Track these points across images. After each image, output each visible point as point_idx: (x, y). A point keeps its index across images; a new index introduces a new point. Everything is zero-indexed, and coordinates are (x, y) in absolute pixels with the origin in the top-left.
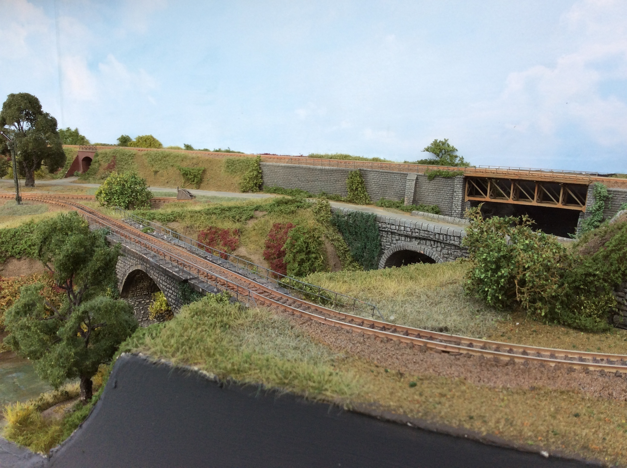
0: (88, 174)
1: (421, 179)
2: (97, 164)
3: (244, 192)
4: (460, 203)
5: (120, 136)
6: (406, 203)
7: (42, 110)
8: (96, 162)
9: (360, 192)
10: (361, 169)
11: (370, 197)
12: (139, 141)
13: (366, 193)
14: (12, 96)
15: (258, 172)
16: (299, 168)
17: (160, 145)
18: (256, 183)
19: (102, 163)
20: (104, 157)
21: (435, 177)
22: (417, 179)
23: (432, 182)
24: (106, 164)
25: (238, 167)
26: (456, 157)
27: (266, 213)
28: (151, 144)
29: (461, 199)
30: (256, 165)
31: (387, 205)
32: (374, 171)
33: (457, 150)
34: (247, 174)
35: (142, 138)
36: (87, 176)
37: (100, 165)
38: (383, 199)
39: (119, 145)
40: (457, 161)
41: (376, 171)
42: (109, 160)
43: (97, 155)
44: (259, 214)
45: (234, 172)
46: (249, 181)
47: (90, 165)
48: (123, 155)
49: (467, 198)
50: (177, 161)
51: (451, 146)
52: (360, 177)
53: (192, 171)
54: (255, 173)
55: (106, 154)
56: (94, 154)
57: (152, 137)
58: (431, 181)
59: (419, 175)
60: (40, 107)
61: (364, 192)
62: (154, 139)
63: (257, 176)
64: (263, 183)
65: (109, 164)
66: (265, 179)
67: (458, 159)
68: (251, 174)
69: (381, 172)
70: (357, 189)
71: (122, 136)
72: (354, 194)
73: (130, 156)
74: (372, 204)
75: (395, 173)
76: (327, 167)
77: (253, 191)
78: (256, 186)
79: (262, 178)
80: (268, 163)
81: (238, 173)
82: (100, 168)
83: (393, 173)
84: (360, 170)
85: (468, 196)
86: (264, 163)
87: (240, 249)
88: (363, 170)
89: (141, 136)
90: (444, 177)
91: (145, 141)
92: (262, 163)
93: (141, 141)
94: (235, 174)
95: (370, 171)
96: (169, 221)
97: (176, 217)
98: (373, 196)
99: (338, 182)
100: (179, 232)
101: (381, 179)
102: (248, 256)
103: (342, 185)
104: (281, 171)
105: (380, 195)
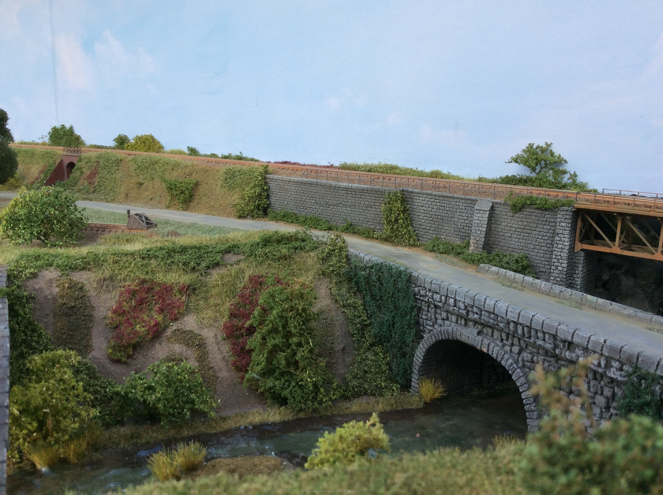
1: (499, 210)
2: (79, 172)
3: (240, 217)
4: (565, 254)
5: (116, 136)
6: (471, 248)
8: (78, 169)
9: (402, 227)
10: (405, 189)
11: (417, 235)
12: (137, 143)
13: (410, 228)
15: (263, 189)
16: (317, 184)
17: (161, 147)
18: (259, 205)
19: (85, 170)
20: (87, 162)
21: (523, 206)
22: (492, 208)
23: (517, 215)
24: (88, 173)
25: (239, 180)
26: (564, 172)
27: (242, 257)
28: (150, 146)
29: (567, 248)
30: (260, 178)
31: (441, 250)
32: (423, 194)
33: (566, 162)
34: (249, 191)
35: (140, 138)
37: (82, 173)
38: (437, 239)
39: (114, 148)
40: (566, 179)
41: (427, 194)
42: (91, 167)
43: (80, 160)
44: (231, 258)
45: (231, 188)
46: (249, 201)
47: (72, 172)
48: (108, 160)
49: (579, 246)
50: (166, 170)
51: (557, 154)
52: (402, 202)
53: (179, 185)
54: (258, 190)
55: (90, 159)
57: (152, 137)
58: (516, 213)
59: (497, 203)
61: (408, 226)
62: (154, 140)
63: (260, 195)
64: (269, 206)
65: (91, 172)
66: (273, 200)
67: (567, 176)
68: (252, 191)
69: (435, 195)
70: (396, 221)
71: (120, 135)
72: (392, 228)
74: (419, 246)
75: (457, 198)
76: (355, 185)
77: (253, 216)
78: (258, 209)
79: (268, 197)
80: (276, 176)
81: (237, 190)
82: (81, 177)
83: (454, 198)
84: (403, 191)
85: (581, 241)
86: (271, 176)
87: (186, 318)
88: (407, 191)
89: (140, 135)
90: (538, 209)
91: (144, 142)
92: (268, 176)
93: (139, 143)
94: (233, 191)
96: (74, 268)
97: (88, 263)
98: (421, 233)
99: (370, 209)
100: (87, 288)
101: (435, 207)
102: (197, 331)
103: (376, 213)
104: (293, 188)
105: (432, 232)
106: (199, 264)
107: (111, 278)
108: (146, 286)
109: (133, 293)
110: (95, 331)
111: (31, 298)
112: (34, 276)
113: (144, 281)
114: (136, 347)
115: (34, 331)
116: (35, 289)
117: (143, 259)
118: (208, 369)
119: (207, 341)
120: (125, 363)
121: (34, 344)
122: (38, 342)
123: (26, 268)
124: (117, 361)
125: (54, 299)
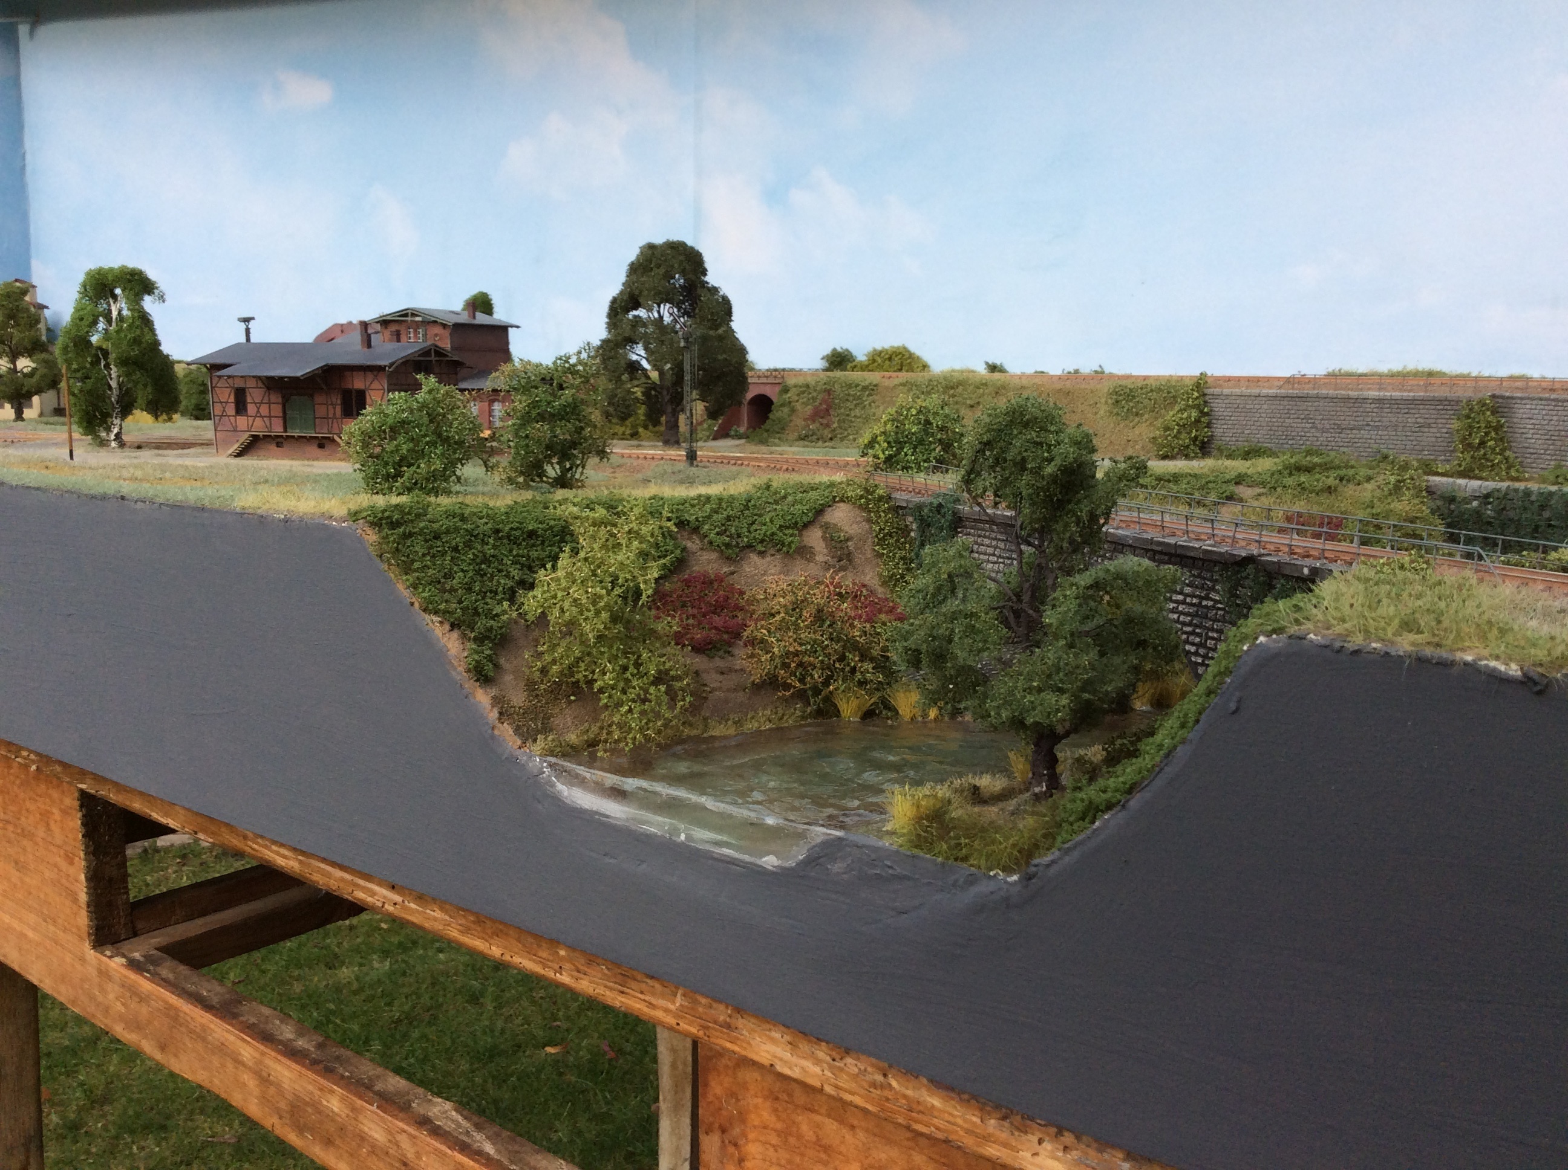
0: (767, 431)
2: (786, 410)
3: (1166, 458)
5: (827, 351)
7: (707, 279)
8: (783, 405)
9: (1493, 452)
10: (1497, 393)
11: (1521, 463)
12: (874, 361)
13: (1508, 453)
14: (651, 247)
15: (1202, 412)
16: (1318, 397)
17: (925, 367)
18: (1196, 438)
19: (798, 406)
20: (803, 392)
24: (809, 409)
25: (1146, 402)
27: (1262, 490)
28: (902, 366)
30: (1196, 394)
32: (1532, 399)
34: (1171, 415)
35: (881, 352)
36: (765, 435)
37: (793, 411)
38: (1559, 467)
39: (827, 370)
41: (1541, 399)
42: (814, 399)
43: (786, 390)
44: (1243, 491)
45: (1134, 413)
46: (1179, 432)
47: (770, 411)
48: (850, 386)
50: (983, 394)
52: (1493, 413)
55: (807, 386)
56: (777, 389)
57: (905, 348)
60: (704, 272)
61: (1503, 450)
62: (911, 356)
63: (1198, 421)
64: (1211, 439)
65: (816, 408)
66: (1218, 430)
68: (1185, 415)
69: (1553, 400)
70: (1482, 443)
71: (835, 350)
72: (1472, 457)
73: (865, 388)
74: (1527, 479)
76: (1396, 394)
77: (1187, 455)
79: (1209, 425)
80: (1226, 391)
81: (1146, 416)
82: (794, 418)
84: (1493, 396)
86: (1217, 391)
88: (1503, 397)
89: (879, 348)
91: (890, 359)
92: (1207, 391)
93: (879, 360)
94: (1137, 419)
95: (1521, 399)
98: (1529, 460)
99: (1426, 430)
101: (1555, 418)
103: (1438, 435)
104: (1265, 407)
105: (1549, 457)
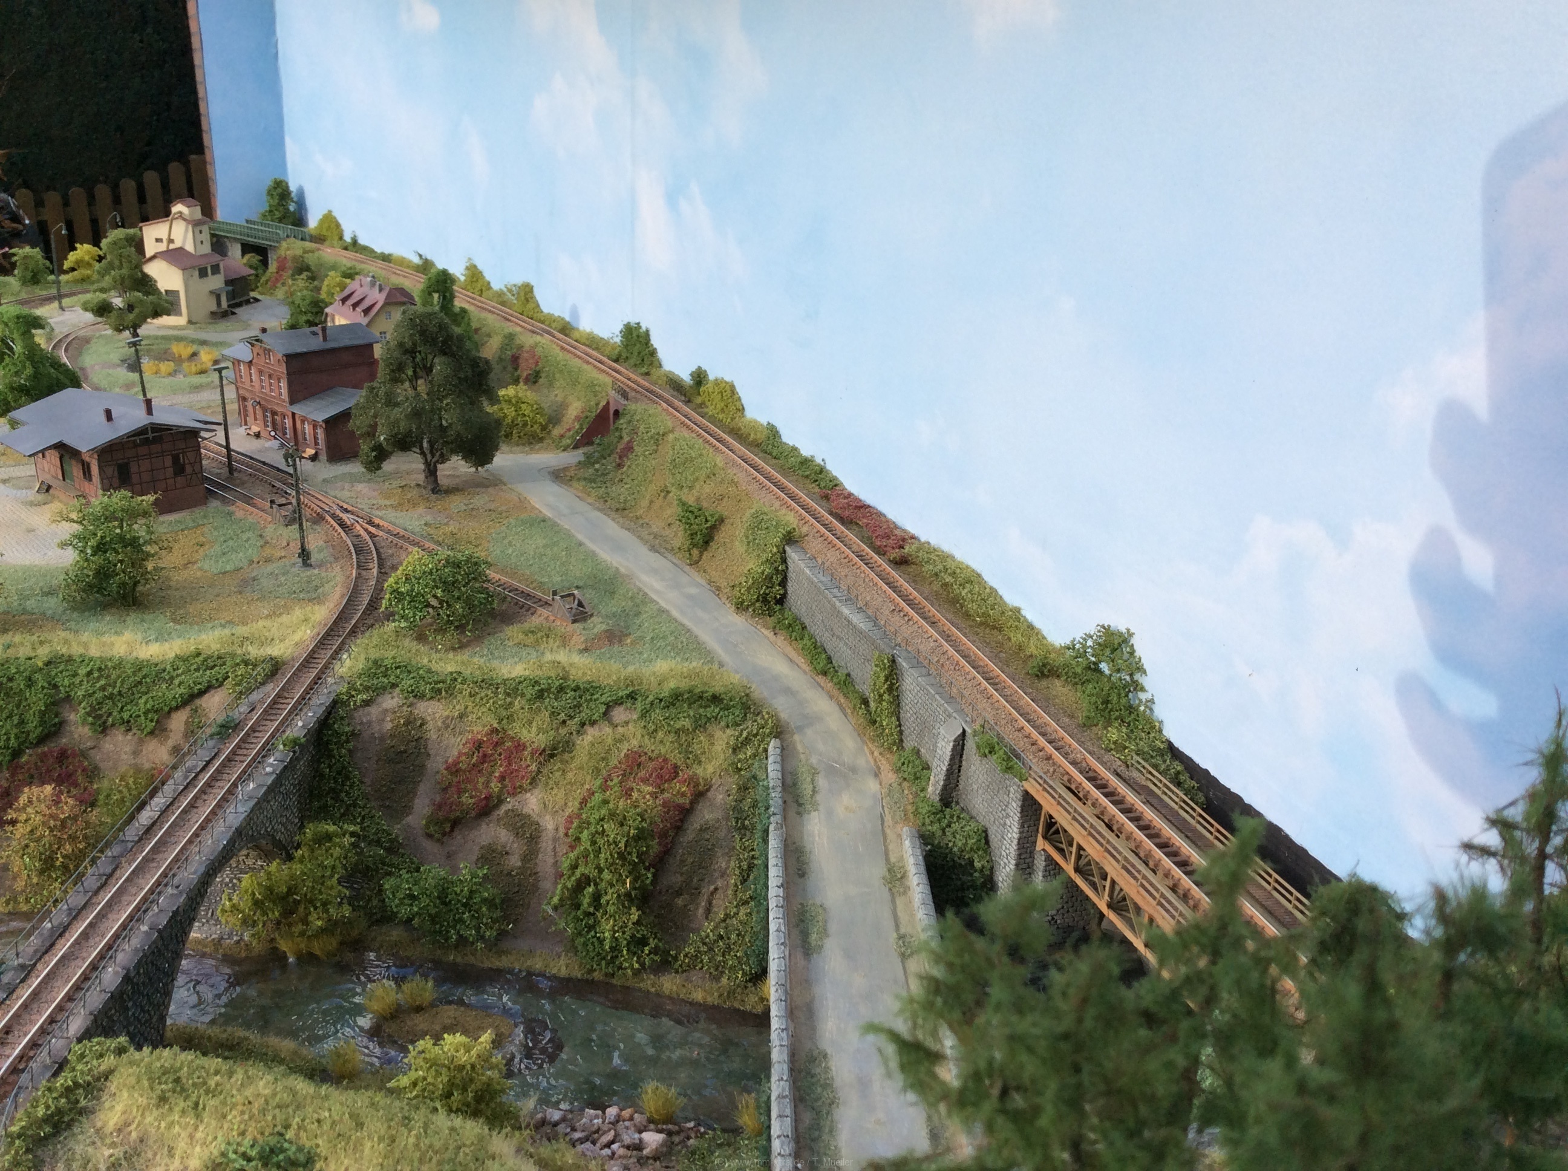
1: (970, 744)
3: (737, 609)
10: (897, 654)
13: (893, 719)
15: (777, 568)
17: (742, 409)
18: (766, 594)
23: (983, 762)
25: (759, 540)
30: (775, 550)
34: (756, 566)
35: (721, 382)
43: (625, 414)
44: (619, 714)
46: (751, 586)
48: (647, 430)
52: (888, 675)
54: (769, 568)
55: (634, 416)
57: (734, 386)
61: (891, 714)
65: (627, 443)
66: (792, 588)
68: (760, 570)
69: (920, 683)
71: (701, 367)
72: (877, 709)
73: (653, 436)
75: (938, 701)
76: (857, 619)
77: (753, 611)
78: (764, 601)
79: (783, 583)
83: (935, 698)
84: (894, 656)
87: (528, 795)
88: (898, 660)
89: (720, 377)
90: (1000, 765)
91: (723, 392)
94: (751, 555)
95: (907, 669)
96: (421, 697)
97: (439, 691)
100: (430, 726)
102: (535, 817)
104: (806, 584)
106: (571, 717)
107: (461, 716)
108: (495, 738)
109: (478, 745)
110: (422, 788)
111: (353, 734)
112: (367, 703)
113: (494, 731)
114: (456, 823)
115: (348, 778)
116: (362, 723)
117: (509, 695)
118: (530, 875)
119: (544, 834)
120: (438, 840)
121: (343, 795)
122: (348, 793)
123: (359, 692)
124: (430, 836)
125: (382, 739)
